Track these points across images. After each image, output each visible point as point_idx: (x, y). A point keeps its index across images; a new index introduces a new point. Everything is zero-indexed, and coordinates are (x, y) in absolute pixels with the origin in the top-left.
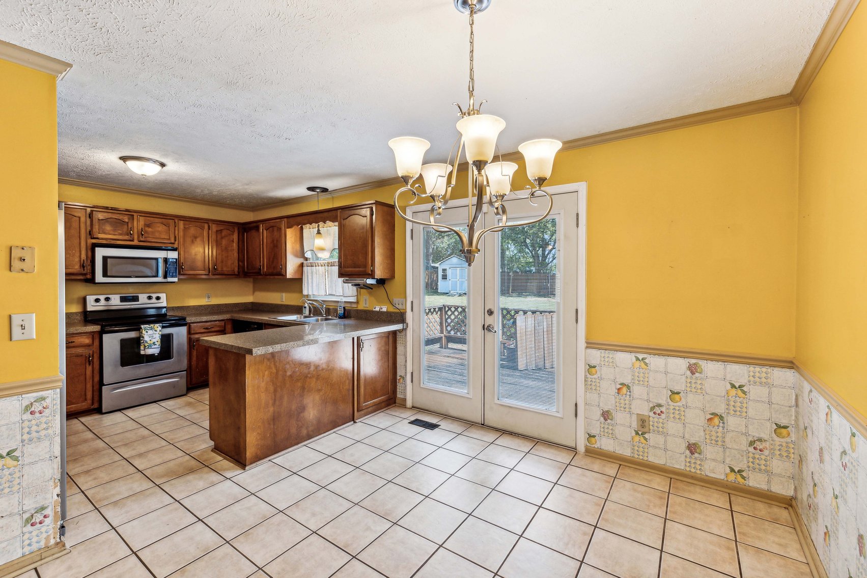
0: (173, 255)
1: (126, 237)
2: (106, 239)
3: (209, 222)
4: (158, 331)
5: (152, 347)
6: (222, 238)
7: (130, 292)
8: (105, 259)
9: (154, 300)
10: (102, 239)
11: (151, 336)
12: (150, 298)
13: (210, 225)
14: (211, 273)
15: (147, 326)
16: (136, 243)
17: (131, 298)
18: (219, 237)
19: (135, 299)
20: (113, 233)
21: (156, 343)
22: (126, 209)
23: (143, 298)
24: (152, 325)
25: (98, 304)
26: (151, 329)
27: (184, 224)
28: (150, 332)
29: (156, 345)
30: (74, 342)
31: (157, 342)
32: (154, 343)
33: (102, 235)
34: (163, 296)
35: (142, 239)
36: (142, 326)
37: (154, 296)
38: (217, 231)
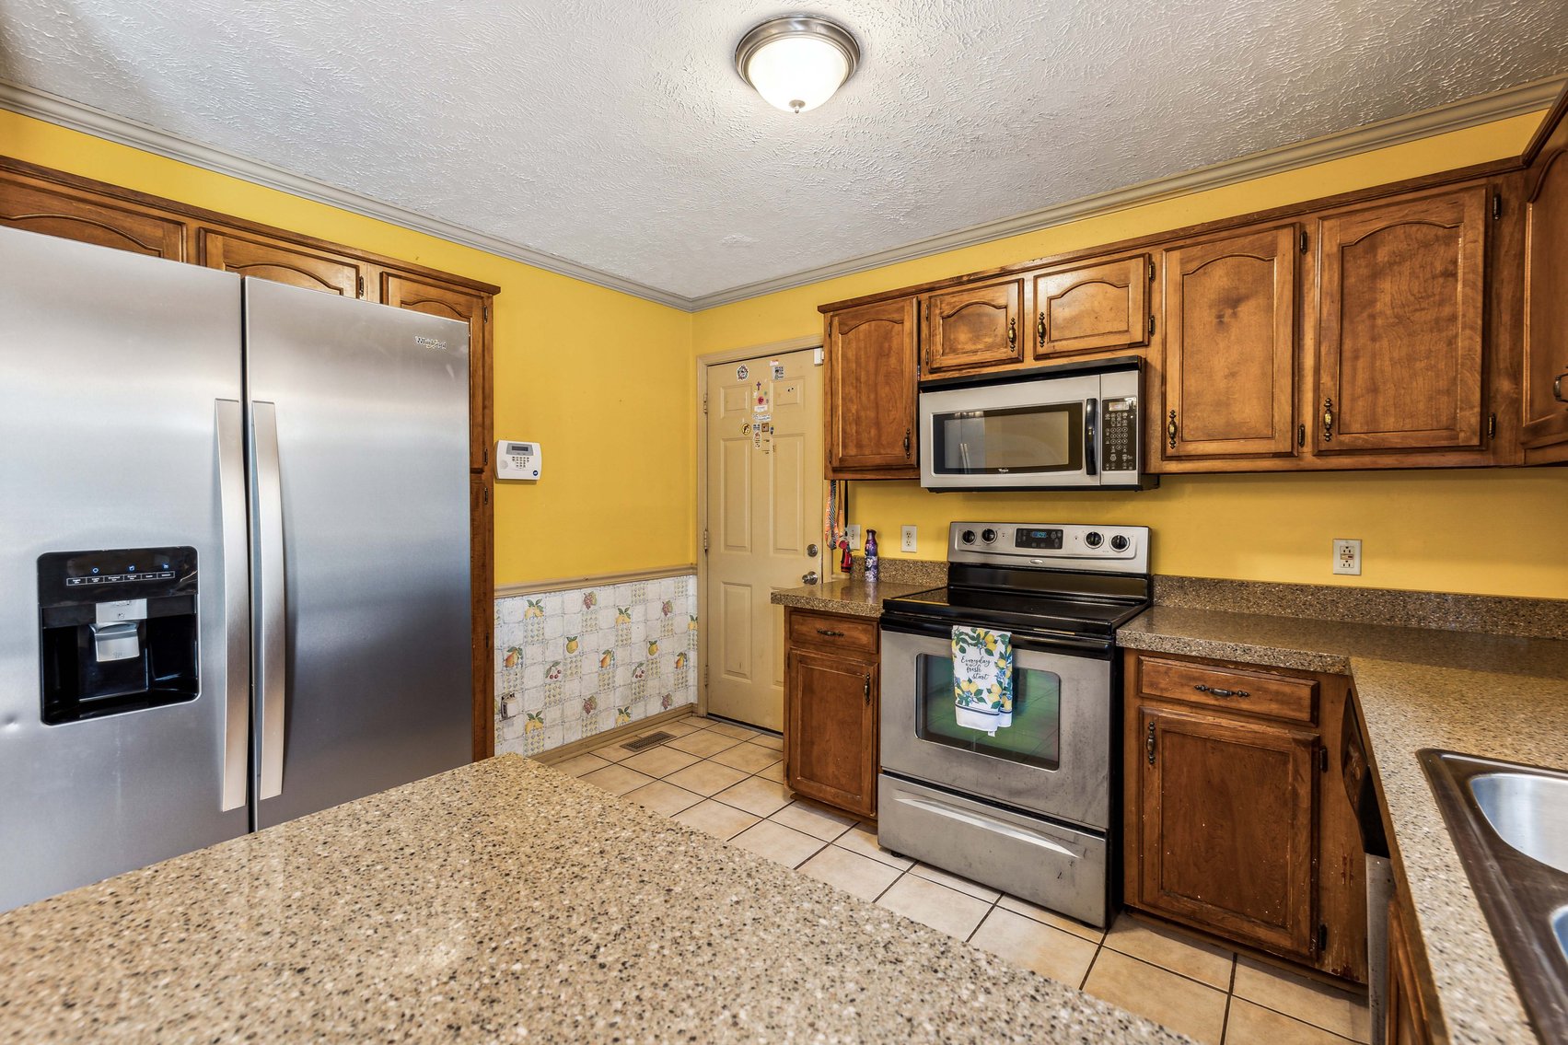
0: (1123, 388)
1: (1004, 353)
2: (959, 367)
3: (1303, 219)
4: (997, 655)
5: (972, 705)
6: (1376, 274)
7: (1038, 516)
8: (940, 421)
9: (1106, 549)
10: (949, 369)
11: (974, 667)
12: (1094, 539)
13: (1310, 229)
14: (1308, 449)
15: (967, 630)
16: (1030, 364)
17: (1043, 535)
18: (1358, 271)
19: (1052, 539)
20: (973, 347)
21: (985, 695)
22: (1002, 268)
23: (1074, 540)
24: (981, 631)
25: (968, 547)
26: (978, 642)
27: (1183, 262)
28: (973, 653)
29: (982, 700)
30: (841, 635)
31: (989, 691)
32: (979, 692)
33: (951, 356)
34: (1137, 537)
35: (1041, 350)
36: (955, 627)
37: (1108, 534)
38: (1343, 249)
